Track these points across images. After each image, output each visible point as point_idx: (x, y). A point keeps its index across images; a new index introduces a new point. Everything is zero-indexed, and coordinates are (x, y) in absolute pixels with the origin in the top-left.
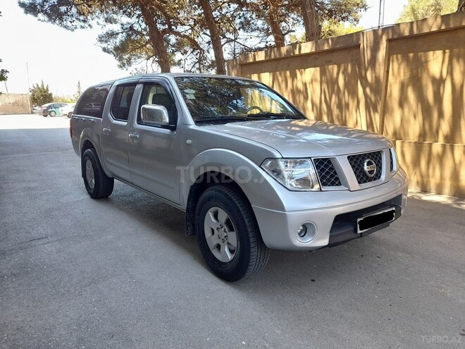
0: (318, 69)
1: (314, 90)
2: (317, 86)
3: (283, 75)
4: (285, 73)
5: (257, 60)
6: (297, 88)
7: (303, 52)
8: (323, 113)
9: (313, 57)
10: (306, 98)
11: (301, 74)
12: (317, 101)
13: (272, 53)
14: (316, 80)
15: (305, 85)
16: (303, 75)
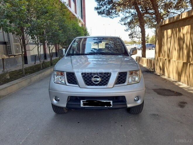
0: (190, 26)
1: (187, 38)
2: (189, 36)
3: (175, 30)
4: (176, 29)
5: (166, 24)
6: (180, 36)
7: (182, 18)
8: (190, 51)
9: (188, 20)
10: (184, 42)
11: (183, 29)
12: (188, 44)
13: (171, 20)
14: (188, 32)
15: (184, 35)
16: (183, 30)
